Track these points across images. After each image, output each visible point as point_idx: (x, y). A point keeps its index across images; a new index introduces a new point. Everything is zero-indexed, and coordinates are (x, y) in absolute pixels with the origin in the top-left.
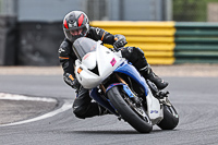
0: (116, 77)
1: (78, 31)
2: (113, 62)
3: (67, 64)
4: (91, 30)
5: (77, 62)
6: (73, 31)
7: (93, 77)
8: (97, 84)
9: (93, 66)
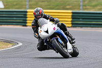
0: (55, 35)
1: (39, 16)
3: (35, 29)
5: (39, 28)
7: (46, 34)
8: (47, 37)
9: (46, 30)
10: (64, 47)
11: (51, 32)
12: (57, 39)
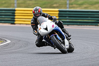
0: (54, 32)
2: (53, 26)
7: (46, 31)
9: (45, 27)
10: (62, 43)
11: (50, 29)
12: (56, 36)
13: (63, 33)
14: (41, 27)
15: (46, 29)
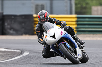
0: (63, 39)
1: (44, 19)
2: (61, 33)
3: (39, 34)
4: (50, 19)
5: (44, 33)
6: (42, 19)
7: (53, 40)
8: (54, 43)
9: (52, 35)
10: (73, 52)
11: (58, 37)
12: (65, 44)
13: (74, 41)
14: (47, 35)
15: (54, 37)
